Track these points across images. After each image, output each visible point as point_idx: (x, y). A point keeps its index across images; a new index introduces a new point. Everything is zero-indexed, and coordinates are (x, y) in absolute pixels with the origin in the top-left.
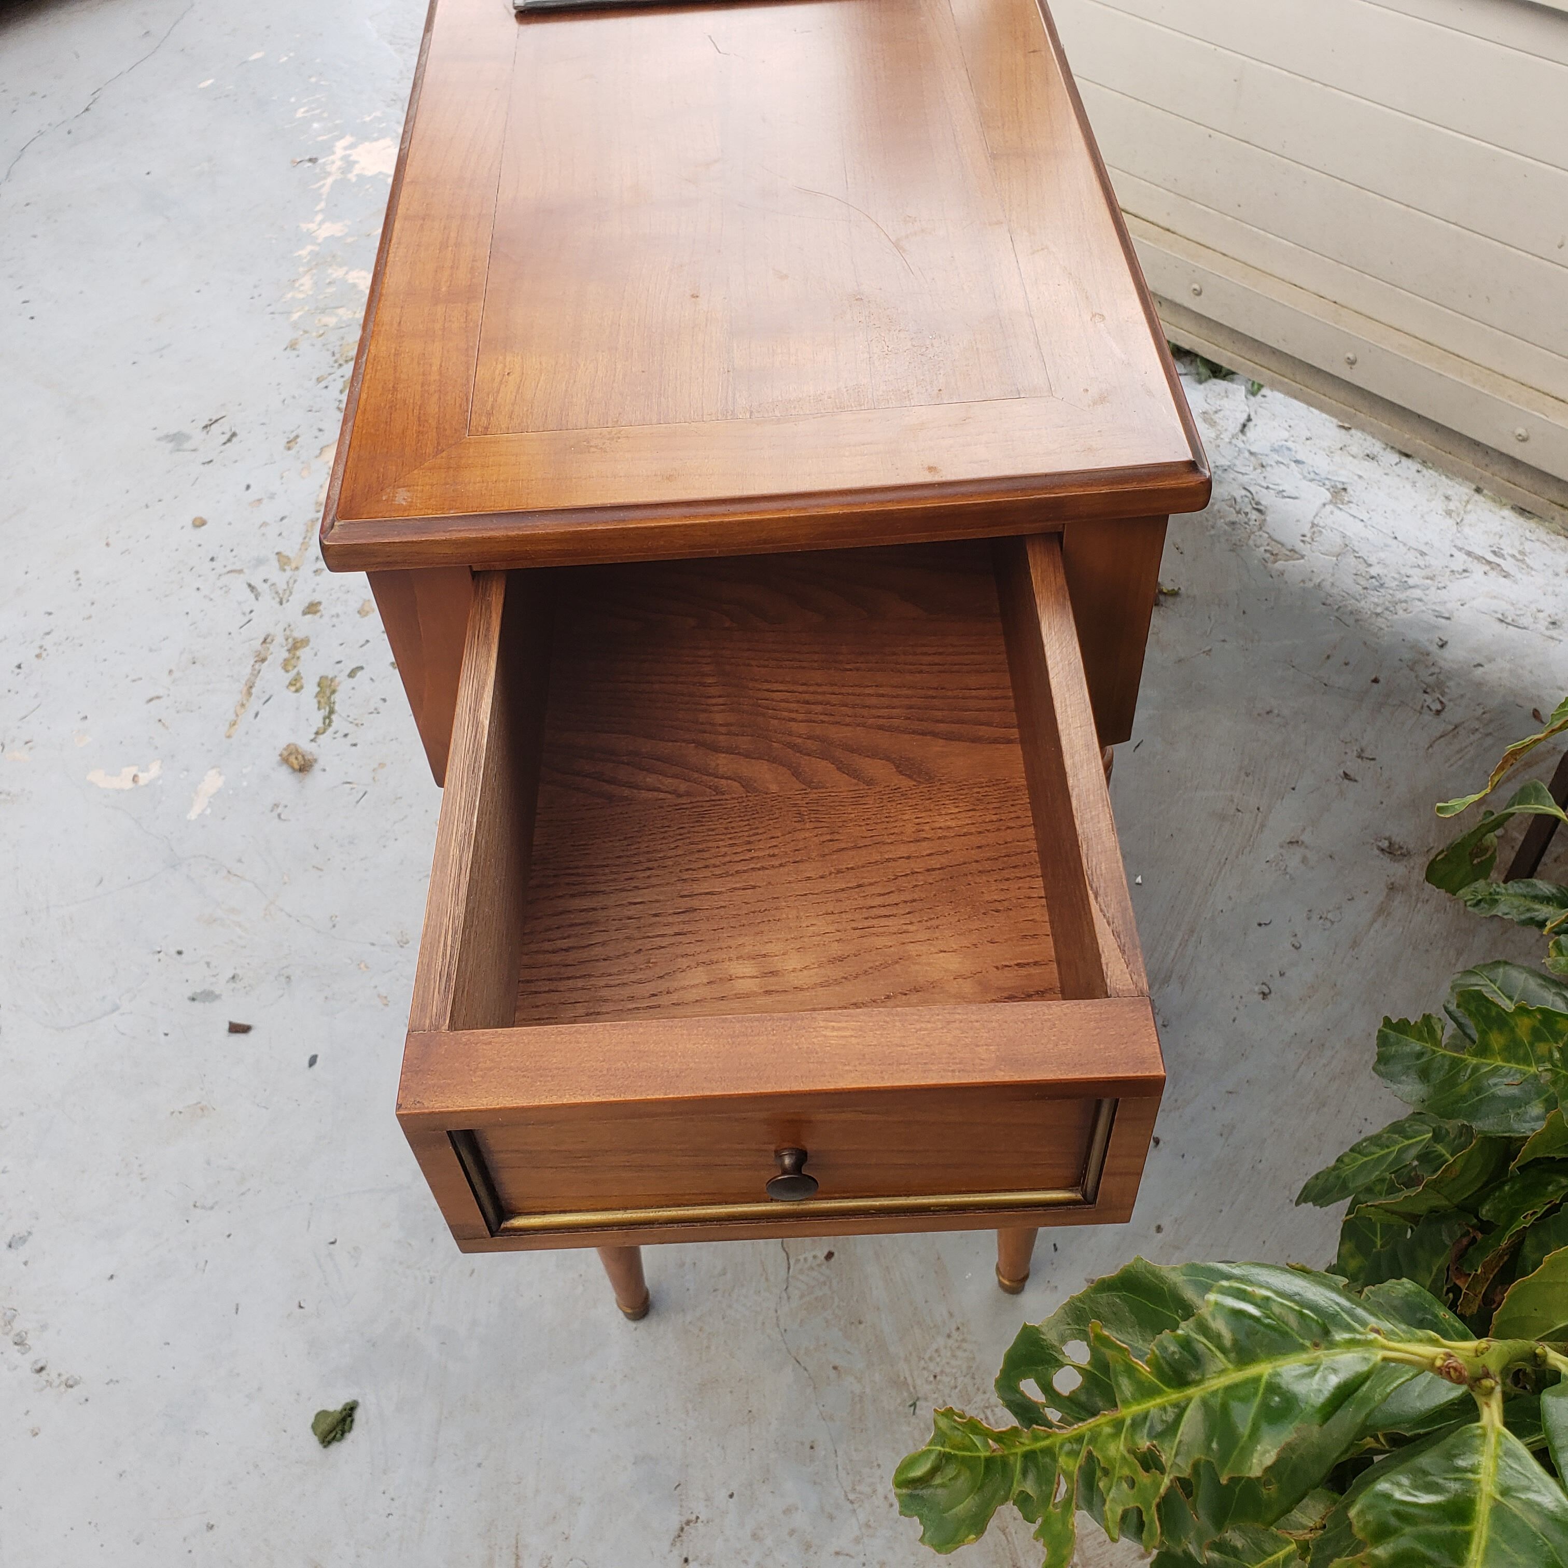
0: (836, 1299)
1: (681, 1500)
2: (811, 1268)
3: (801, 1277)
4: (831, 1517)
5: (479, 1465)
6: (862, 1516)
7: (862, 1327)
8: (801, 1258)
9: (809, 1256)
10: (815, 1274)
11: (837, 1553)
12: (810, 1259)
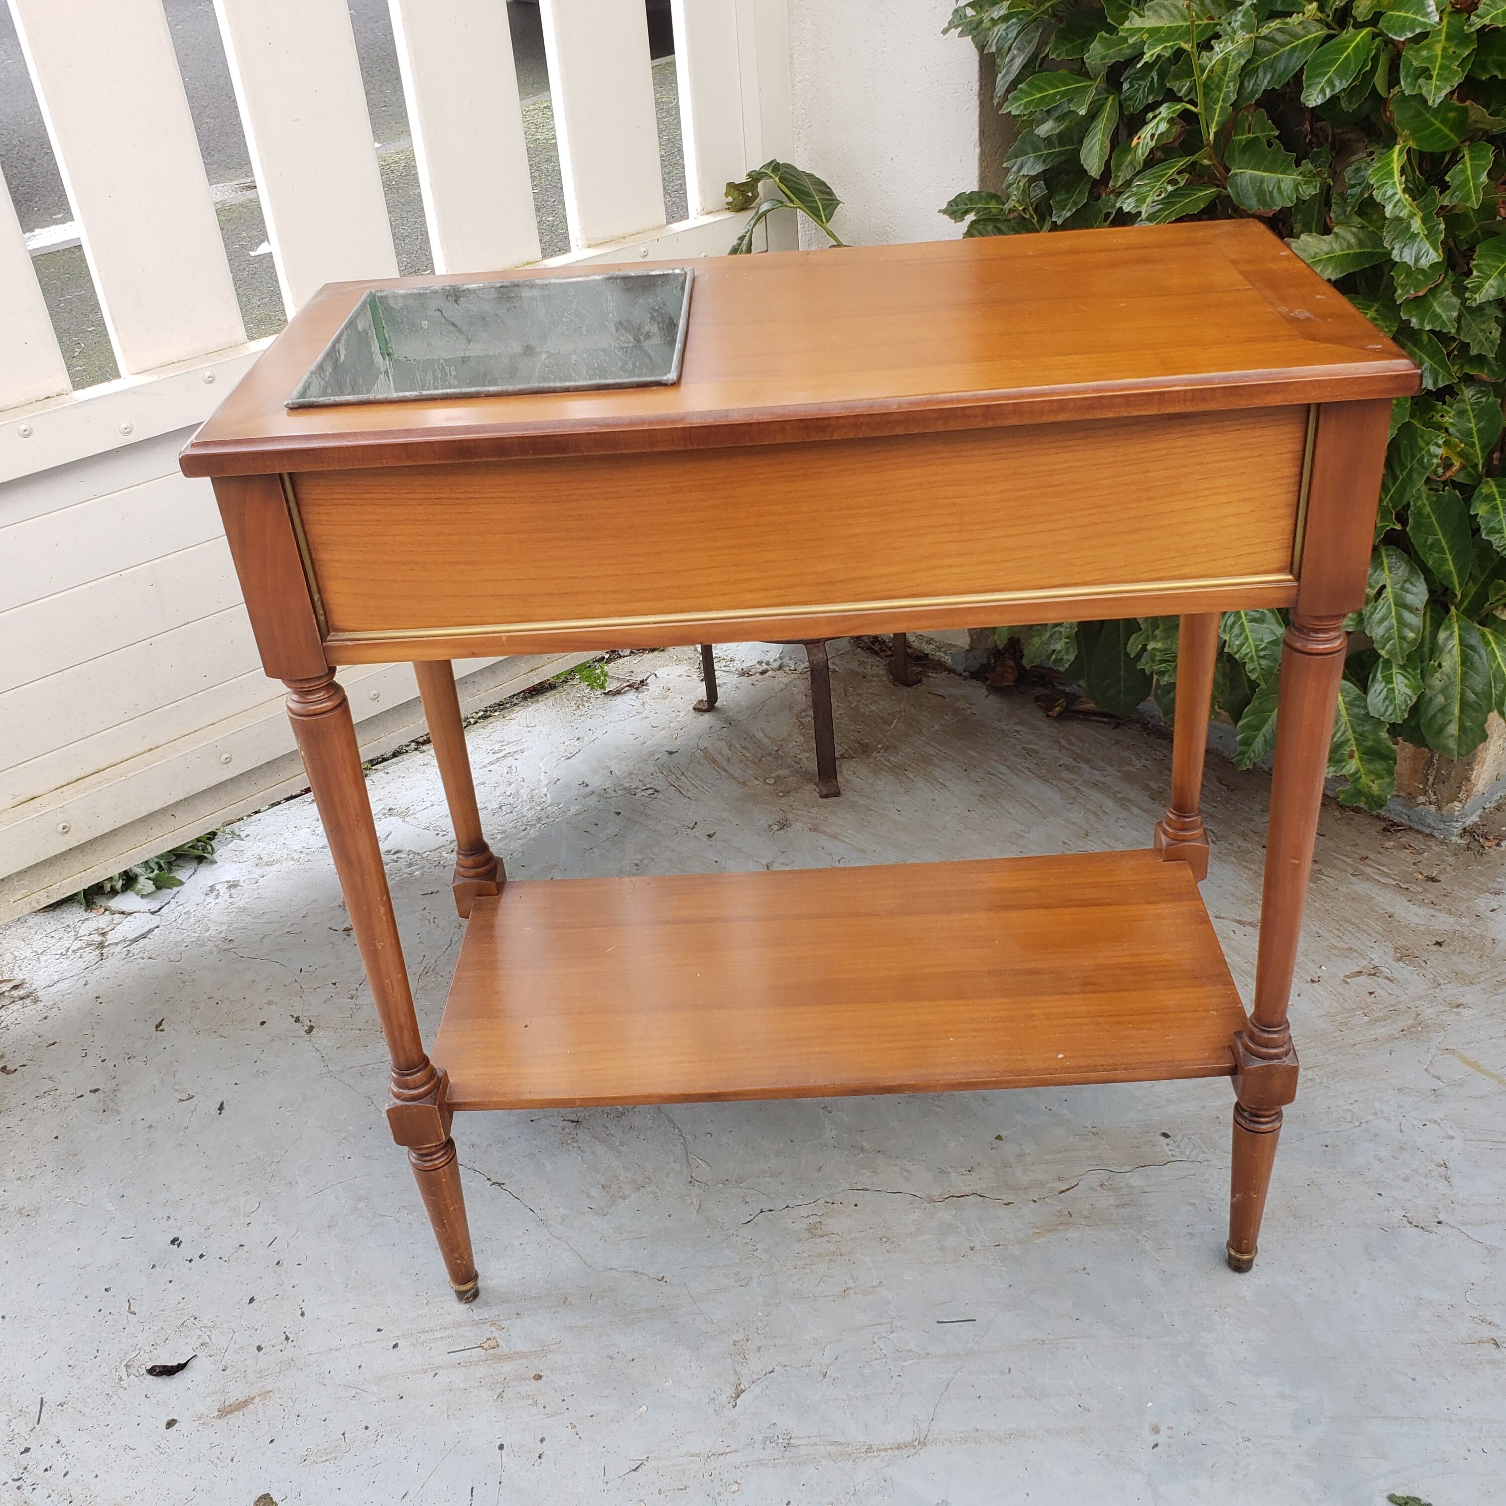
0: (1202, 1131)
1: (1394, 1227)
2: (1178, 1146)
3: (1187, 1153)
4: (1376, 1135)
5: (1414, 1380)
6: (1369, 1118)
7: (1221, 1117)
8: (1170, 1153)
9: (1166, 1148)
10: (1182, 1144)
11: (1401, 1131)
12: (1170, 1147)
